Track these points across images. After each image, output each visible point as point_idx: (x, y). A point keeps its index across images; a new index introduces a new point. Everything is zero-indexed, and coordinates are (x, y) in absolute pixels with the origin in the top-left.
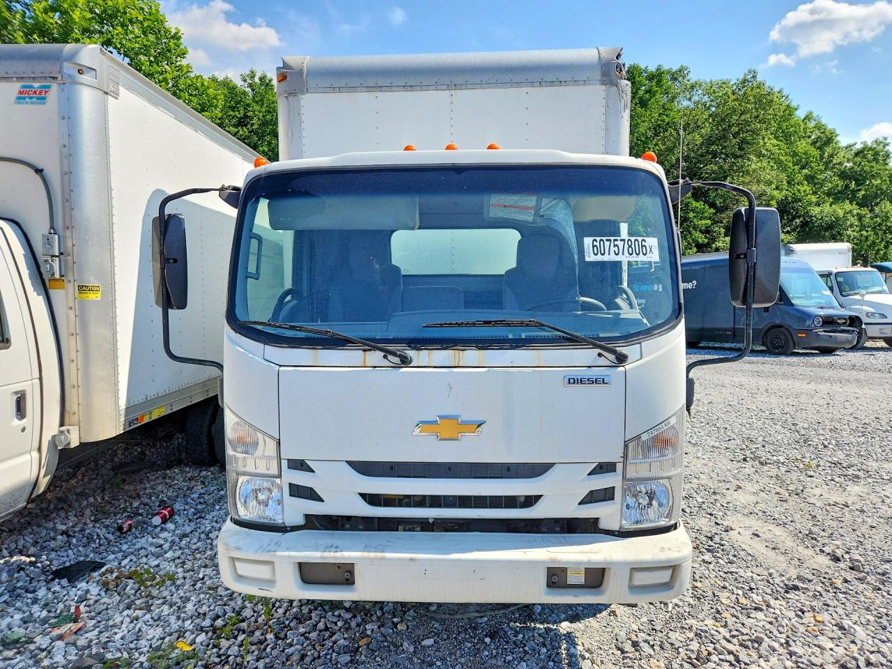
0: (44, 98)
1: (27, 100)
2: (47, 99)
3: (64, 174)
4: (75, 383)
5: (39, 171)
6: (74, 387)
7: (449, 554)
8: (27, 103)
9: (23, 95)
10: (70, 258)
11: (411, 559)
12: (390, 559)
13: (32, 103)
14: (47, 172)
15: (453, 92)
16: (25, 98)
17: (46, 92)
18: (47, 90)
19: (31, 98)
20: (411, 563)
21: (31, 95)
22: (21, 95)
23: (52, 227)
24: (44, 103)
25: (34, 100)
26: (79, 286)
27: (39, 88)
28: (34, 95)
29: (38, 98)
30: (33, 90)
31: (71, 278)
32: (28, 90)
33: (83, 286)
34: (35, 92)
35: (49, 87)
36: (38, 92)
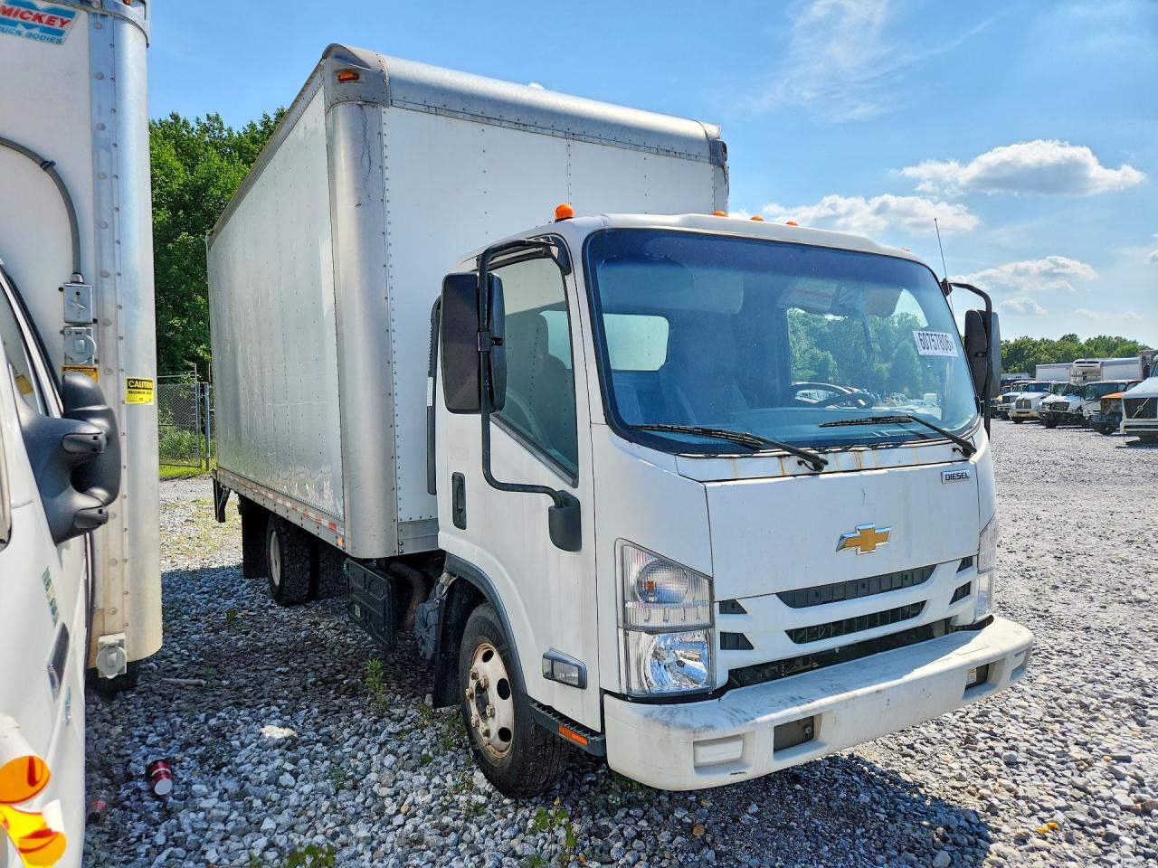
0: (61, 33)
1: (21, 28)
2: (65, 35)
3: (99, 177)
4: (117, 555)
5: (47, 165)
6: (116, 562)
7: (901, 677)
8: (19, 33)
9: (11, 18)
10: (110, 330)
11: (878, 692)
12: (862, 696)
13: (30, 36)
14: (63, 166)
15: (571, 142)
16: (14, 24)
17: (63, 23)
18: (65, 19)
19: (28, 26)
20: (878, 695)
21: (30, 22)
22: (6, 17)
23: (76, 272)
24: (59, 42)
25: (35, 31)
26: (129, 380)
27: (49, 11)
28: (37, 23)
29: (44, 30)
30: (34, 12)
31: (110, 365)
32: (23, 9)
33: (134, 380)
34: (39, 18)
35: (72, 15)
36: (45, 19)
